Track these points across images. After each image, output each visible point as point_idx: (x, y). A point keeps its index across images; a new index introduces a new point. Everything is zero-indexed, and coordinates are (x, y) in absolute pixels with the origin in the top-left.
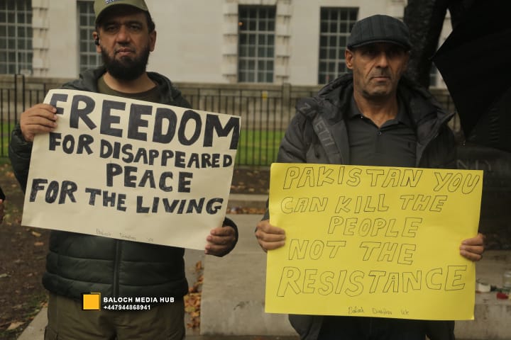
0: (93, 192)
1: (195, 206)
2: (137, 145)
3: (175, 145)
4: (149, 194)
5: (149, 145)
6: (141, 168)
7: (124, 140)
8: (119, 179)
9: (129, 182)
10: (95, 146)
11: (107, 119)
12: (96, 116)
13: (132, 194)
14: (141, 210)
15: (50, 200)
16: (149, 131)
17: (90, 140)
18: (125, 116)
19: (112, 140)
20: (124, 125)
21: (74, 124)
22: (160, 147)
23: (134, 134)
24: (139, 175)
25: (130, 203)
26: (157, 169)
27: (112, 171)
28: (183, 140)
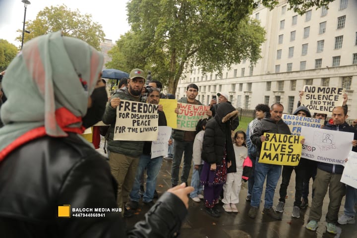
0: (129, 128)
1: (151, 129)
2: (140, 114)
3: (148, 113)
4: (142, 127)
5: (143, 114)
6: (141, 120)
7: (137, 113)
8: (136, 124)
9: (138, 125)
10: (130, 116)
11: (133, 108)
12: (130, 107)
13: (139, 127)
14: (141, 132)
15: (120, 132)
16: (142, 110)
17: (129, 114)
18: (137, 106)
19: (134, 113)
20: (137, 109)
21: (125, 110)
22: (145, 114)
23: (139, 111)
24: (140, 122)
25: (138, 130)
26: (144, 120)
27: (134, 122)
28: (150, 112)
